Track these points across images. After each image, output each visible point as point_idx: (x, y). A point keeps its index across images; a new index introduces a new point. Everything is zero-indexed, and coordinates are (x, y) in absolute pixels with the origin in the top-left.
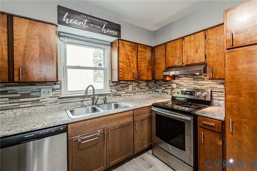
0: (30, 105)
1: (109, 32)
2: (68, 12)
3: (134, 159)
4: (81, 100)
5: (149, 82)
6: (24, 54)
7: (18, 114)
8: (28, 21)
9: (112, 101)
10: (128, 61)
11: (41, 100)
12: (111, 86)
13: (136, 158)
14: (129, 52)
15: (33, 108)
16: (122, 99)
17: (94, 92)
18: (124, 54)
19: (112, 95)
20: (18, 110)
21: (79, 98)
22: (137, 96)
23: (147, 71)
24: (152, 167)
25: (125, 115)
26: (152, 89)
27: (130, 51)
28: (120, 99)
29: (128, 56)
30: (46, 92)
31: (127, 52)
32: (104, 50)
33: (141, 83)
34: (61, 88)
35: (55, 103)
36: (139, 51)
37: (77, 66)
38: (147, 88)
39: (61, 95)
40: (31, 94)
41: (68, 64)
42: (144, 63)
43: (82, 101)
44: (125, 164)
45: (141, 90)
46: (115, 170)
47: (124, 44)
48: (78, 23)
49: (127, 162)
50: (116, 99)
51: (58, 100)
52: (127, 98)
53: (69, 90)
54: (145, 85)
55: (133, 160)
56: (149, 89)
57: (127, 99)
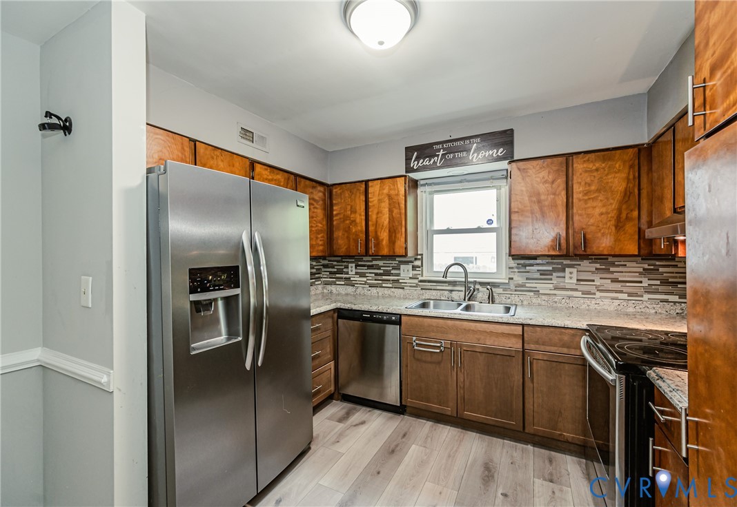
0: (391, 286)
1: (485, 155)
2: (416, 151)
3: (530, 447)
4: (450, 288)
5: (657, 263)
6: (377, 221)
7: (380, 294)
8: (379, 181)
9: (509, 300)
10: (537, 208)
11: (401, 281)
12: (510, 268)
13: (536, 449)
14: (541, 185)
15: (393, 290)
16: (539, 301)
17: (466, 276)
18: (525, 193)
19: (512, 287)
20: (380, 289)
21: (447, 285)
22: (593, 302)
23: (613, 228)
24: (551, 481)
25: (500, 331)
26: (679, 286)
27: (543, 180)
28: (534, 300)
29: (539, 194)
30: (406, 271)
31: (536, 185)
32: (499, 188)
33: (616, 263)
34: (422, 266)
35: (414, 287)
36: (578, 174)
37: (445, 228)
38: (646, 283)
39: (422, 276)
40: (392, 272)
41: (436, 227)
42: (600, 204)
43: (451, 291)
44: (504, 439)
45: (618, 286)
46: (478, 435)
47: (524, 169)
48: (430, 161)
49: (510, 441)
50: (522, 299)
51: (420, 284)
52: (556, 302)
53: (435, 270)
54: (641, 270)
55: (525, 446)
56: (660, 288)
57: (555, 305)
